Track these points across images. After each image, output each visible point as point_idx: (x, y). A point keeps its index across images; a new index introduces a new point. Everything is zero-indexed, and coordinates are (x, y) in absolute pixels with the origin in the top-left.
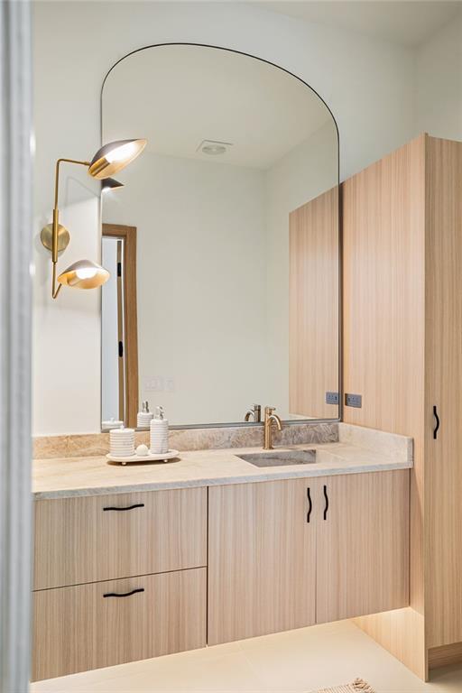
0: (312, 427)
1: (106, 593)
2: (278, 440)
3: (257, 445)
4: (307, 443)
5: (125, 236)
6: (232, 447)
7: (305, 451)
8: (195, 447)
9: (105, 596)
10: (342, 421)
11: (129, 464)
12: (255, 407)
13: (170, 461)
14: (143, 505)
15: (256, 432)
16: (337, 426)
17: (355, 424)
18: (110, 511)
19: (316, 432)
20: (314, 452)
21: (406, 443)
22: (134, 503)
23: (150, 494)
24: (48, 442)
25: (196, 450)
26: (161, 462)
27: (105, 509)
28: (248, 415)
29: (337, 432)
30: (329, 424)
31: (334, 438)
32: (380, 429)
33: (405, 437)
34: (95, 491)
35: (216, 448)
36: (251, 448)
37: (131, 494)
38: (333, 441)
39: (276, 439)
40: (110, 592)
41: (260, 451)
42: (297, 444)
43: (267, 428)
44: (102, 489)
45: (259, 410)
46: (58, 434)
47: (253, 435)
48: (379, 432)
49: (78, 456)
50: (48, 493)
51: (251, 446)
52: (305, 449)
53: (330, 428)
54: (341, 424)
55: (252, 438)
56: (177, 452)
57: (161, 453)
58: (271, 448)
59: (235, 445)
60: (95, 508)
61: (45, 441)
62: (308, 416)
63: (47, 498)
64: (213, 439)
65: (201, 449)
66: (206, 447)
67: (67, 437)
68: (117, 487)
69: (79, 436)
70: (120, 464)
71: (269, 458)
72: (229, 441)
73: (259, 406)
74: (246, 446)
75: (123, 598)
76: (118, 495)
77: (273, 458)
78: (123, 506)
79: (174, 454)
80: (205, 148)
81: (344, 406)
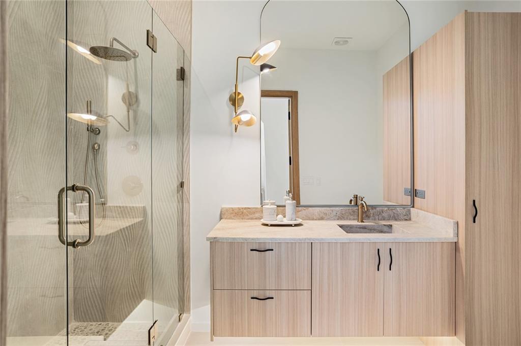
0: (392, 210)
1: (252, 296)
2: (368, 217)
3: (354, 219)
4: (388, 220)
5: (291, 97)
6: (338, 219)
7: (384, 225)
8: (315, 218)
9: (252, 298)
10: (413, 207)
11: (272, 225)
12: (354, 196)
13: (296, 225)
14: (272, 250)
15: (354, 212)
16: (409, 211)
17: (421, 209)
18: (254, 251)
19: (394, 213)
20: (391, 226)
21: (452, 224)
22: (267, 248)
23: (277, 244)
24: (233, 210)
25: (316, 220)
26: (291, 225)
27: (251, 250)
28: (351, 201)
29: (410, 214)
30: (404, 208)
31: (408, 218)
32: (437, 214)
33: (452, 221)
34: (246, 239)
35: (328, 219)
36: (350, 221)
37: (266, 242)
38: (406, 220)
39: (367, 216)
40: (255, 297)
41: (355, 223)
42: (381, 220)
43: (360, 209)
44: (249, 238)
45: (357, 198)
46: (239, 206)
47: (352, 213)
48: (435, 215)
49: (249, 219)
50: (221, 238)
51: (350, 219)
52: (385, 224)
53: (404, 212)
54: (411, 209)
55: (351, 215)
56: (301, 220)
57: (291, 220)
58: (362, 221)
59: (339, 218)
60: (246, 249)
61: (231, 210)
62: (393, 202)
63: (220, 241)
64: (326, 214)
65: (319, 219)
66: (322, 219)
67: (243, 208)
68: (257, 238)
69: (249, 208)
70: (267, 225)
71: (360, 228)
72: (336, 216)
73: (357, 195)
74: (347, 219)
75: (262, 301)
76: (259, 243)
77: (363, 228)
78: (262, 250)
79: (299, 221)
80: (336, 42)
81: (415, 198)
